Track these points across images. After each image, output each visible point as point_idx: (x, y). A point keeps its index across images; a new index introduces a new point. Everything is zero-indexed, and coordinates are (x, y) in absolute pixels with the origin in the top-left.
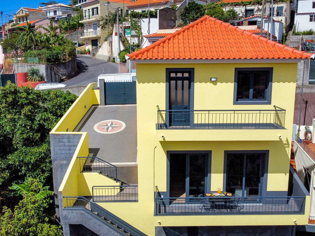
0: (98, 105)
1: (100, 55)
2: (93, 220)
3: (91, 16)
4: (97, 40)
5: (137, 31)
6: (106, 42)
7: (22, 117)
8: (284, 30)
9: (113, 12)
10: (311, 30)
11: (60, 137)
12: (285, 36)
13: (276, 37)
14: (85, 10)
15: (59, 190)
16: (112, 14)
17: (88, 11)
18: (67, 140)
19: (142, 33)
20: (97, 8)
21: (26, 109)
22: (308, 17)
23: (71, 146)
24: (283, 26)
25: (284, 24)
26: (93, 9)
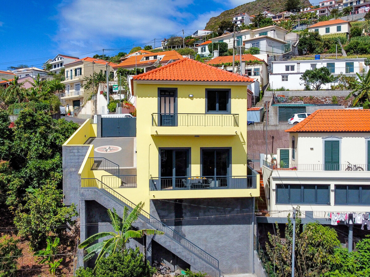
0: (95, 137)
1: (83, 115)
2: (104, 196)
3: (73, 76)
4: (79, 101)
5: (124, 86)
6: (90, 101)
7: (38, 135)
8: (260, 88)
9: (98, 72)
10: (282, 88)
11: (71, 148)
12: (261, 93)
13: (253, 93)
14: (67, 71)
15: (79, 173)
16: (97, 74)
17: (70, 71)
18: (76, 150)
19: (129, 88)
20: (81, 69)
21: (42, 129)
22: (280, 77)
23: (80, 156)
24: (259, 84)
25: (260, 82)
26: (76, 70)
